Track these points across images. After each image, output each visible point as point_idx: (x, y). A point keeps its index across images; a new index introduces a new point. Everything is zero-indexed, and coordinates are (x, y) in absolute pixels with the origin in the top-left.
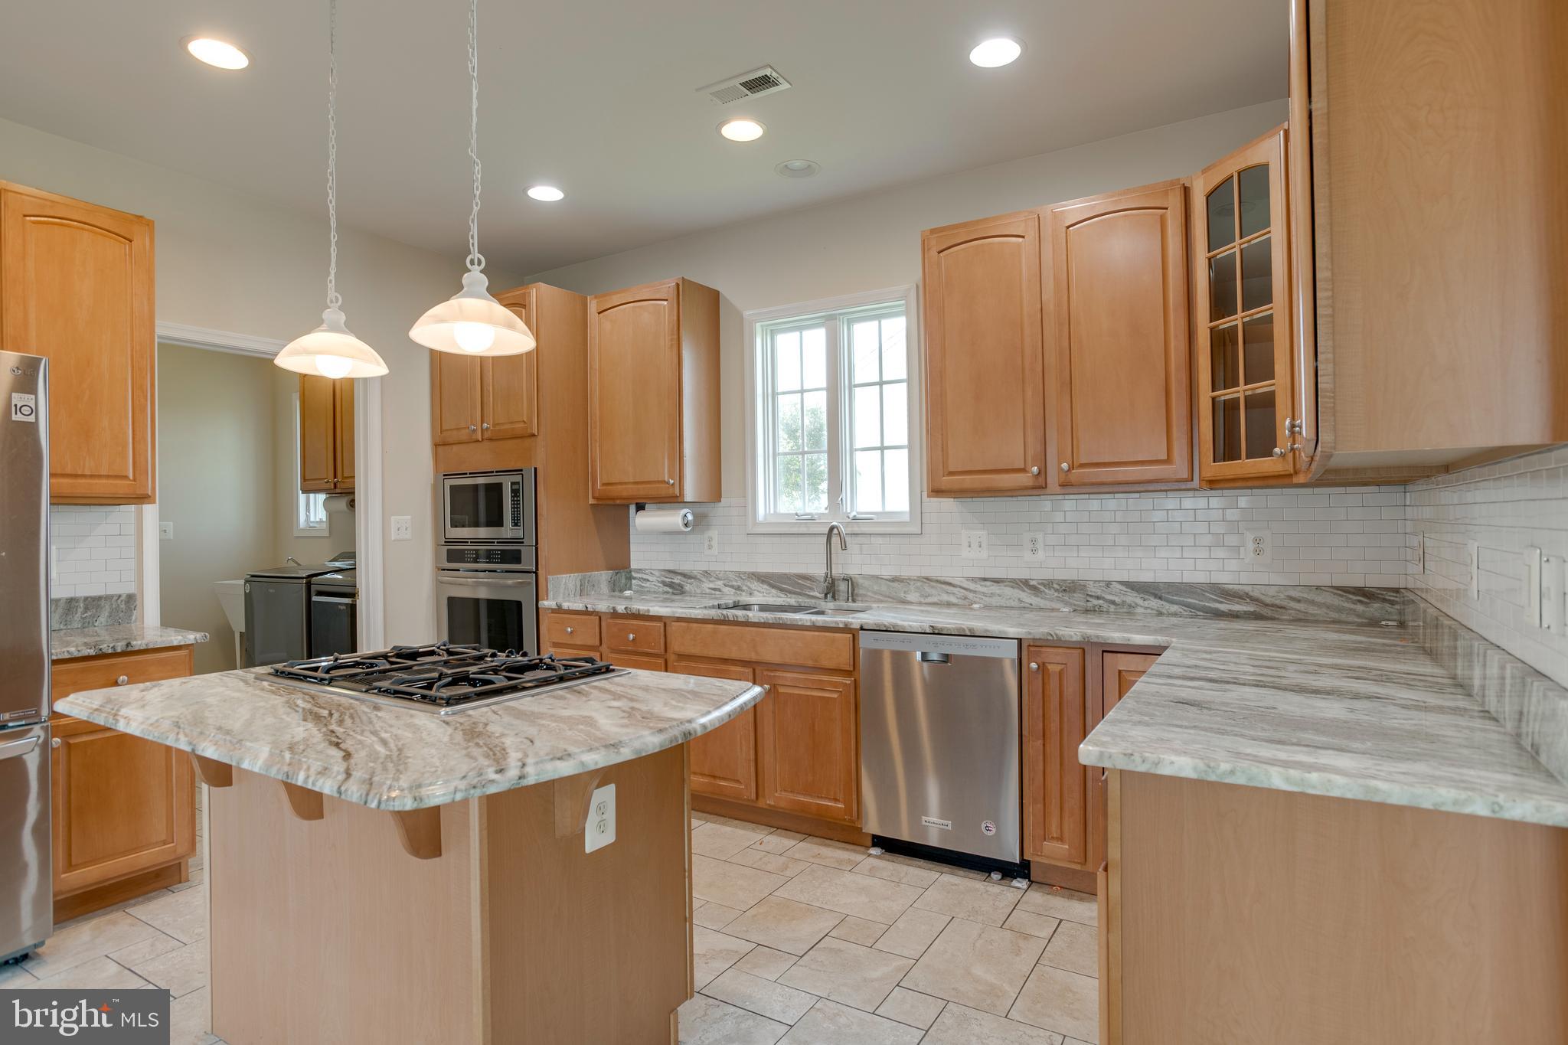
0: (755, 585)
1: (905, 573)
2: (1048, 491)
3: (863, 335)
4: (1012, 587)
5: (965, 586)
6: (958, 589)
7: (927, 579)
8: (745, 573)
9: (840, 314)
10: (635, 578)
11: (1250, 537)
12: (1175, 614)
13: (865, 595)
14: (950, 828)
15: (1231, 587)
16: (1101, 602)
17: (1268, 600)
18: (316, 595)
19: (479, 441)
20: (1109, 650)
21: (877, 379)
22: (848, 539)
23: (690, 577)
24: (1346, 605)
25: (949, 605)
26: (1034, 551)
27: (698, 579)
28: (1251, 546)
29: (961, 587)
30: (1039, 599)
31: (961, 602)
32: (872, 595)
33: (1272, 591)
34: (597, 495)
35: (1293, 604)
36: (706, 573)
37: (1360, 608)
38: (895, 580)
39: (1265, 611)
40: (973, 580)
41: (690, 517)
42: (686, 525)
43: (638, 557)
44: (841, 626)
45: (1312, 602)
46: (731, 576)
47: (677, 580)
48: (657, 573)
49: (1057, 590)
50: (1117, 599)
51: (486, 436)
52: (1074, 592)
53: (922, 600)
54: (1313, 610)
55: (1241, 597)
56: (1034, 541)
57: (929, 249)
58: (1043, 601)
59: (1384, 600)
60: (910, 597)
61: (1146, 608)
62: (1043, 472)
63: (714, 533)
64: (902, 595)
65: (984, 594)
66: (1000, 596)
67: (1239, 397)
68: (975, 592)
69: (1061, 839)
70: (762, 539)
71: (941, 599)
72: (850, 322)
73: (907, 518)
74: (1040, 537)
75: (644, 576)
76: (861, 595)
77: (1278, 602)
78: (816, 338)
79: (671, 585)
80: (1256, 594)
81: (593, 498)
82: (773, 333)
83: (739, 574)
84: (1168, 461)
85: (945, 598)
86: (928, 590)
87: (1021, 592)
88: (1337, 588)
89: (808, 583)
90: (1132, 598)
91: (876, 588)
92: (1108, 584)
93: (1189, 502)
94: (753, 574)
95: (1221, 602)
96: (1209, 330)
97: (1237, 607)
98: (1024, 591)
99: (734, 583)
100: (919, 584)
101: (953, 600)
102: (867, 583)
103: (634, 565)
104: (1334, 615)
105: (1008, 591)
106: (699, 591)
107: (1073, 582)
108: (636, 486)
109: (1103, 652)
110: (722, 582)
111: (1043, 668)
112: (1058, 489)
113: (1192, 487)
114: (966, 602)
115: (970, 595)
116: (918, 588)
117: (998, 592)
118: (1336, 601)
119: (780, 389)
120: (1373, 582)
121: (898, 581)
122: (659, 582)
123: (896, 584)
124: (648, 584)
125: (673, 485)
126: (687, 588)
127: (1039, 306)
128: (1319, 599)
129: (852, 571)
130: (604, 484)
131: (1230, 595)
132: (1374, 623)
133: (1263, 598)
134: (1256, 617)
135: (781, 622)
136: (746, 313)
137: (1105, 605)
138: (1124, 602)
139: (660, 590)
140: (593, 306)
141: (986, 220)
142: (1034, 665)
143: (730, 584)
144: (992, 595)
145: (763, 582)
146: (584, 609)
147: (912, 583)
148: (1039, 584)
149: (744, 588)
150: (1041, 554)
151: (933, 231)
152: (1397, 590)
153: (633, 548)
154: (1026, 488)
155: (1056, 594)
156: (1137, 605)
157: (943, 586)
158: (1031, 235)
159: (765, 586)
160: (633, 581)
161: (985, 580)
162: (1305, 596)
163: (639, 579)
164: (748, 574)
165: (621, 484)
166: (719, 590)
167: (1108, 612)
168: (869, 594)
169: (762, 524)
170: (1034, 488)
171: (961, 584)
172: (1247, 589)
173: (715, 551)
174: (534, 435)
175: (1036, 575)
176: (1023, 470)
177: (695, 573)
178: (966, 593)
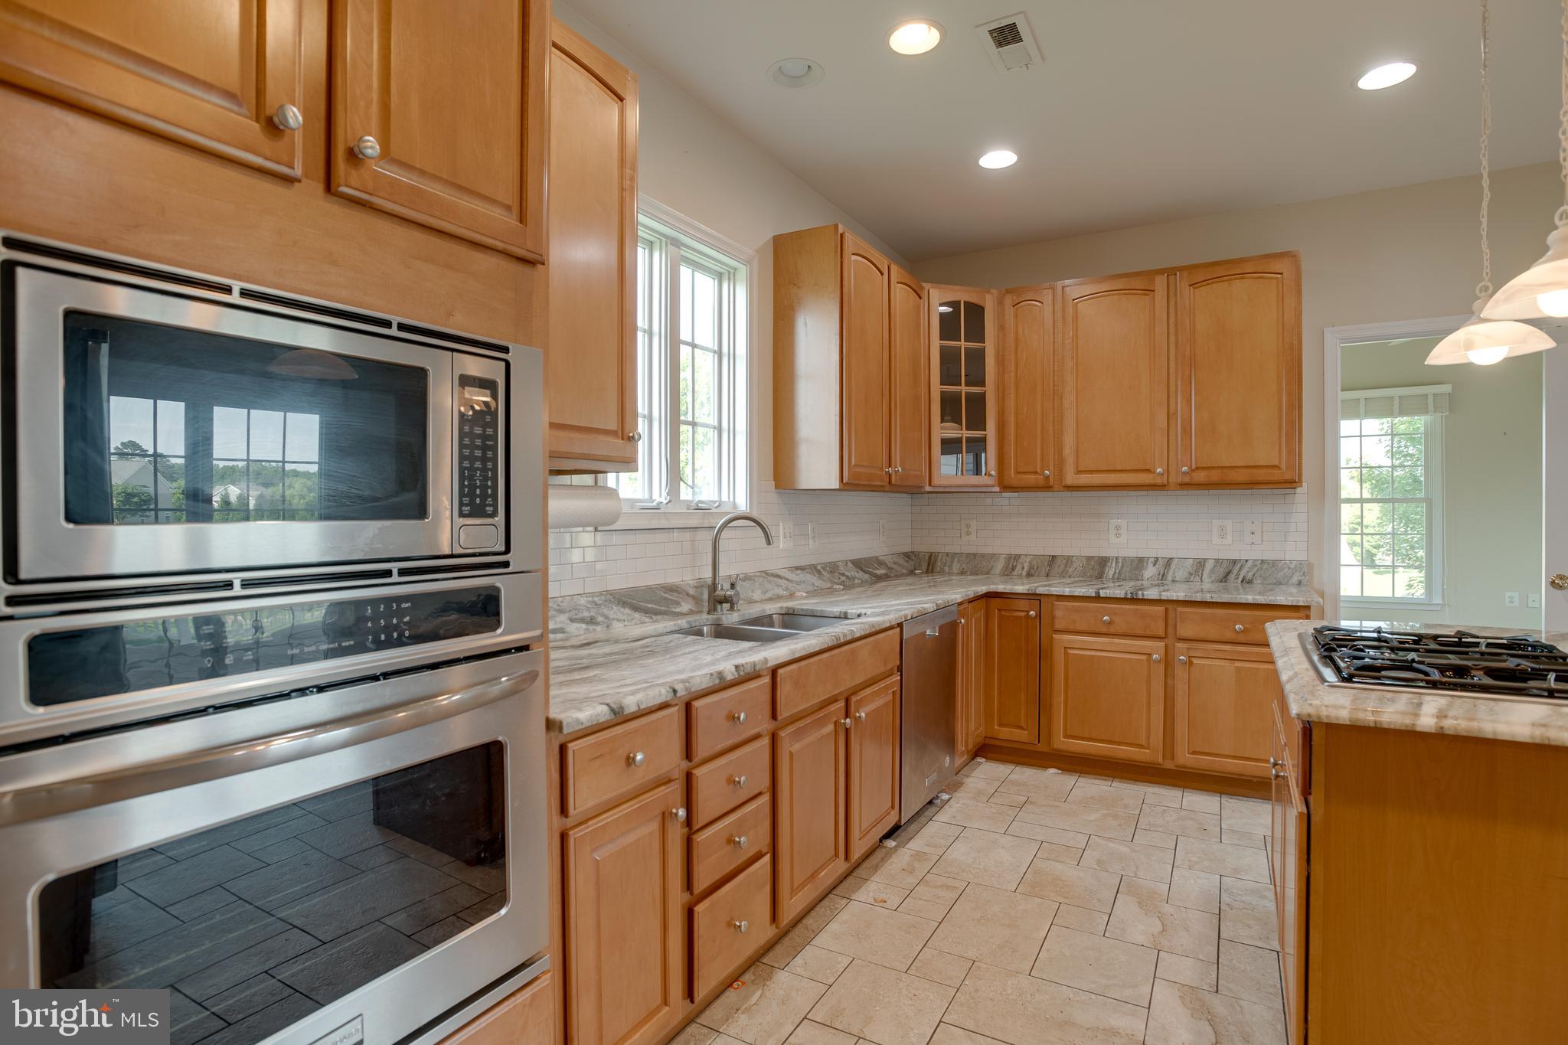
0: (615, 612)
4: (810, 573)
6: (783, 581)
8: (600, 594)
11: (881, 524)
25: (779, 597)
26: (814, 540)
28: (881, 529)
29: (786, 579)
30: (821, 582)
31: (785, 593)
40: (790, 570)
46: (580, 602)
49: (828, 572)
50: (849, 575)
52: (836, 572)
53: (763, 597)
57: (846, 246)
58: (824, 582)
64: (750, 595)
67: (961, 437)
68: (792, 581)
71: (773, 592)
74: (815, 526)
83: (592, 598)
85: (776, 591)
86: (766, 584)
87: (814, 577)
89: (673, 597)
92: (848, 561)
94: (609, 594)
99: (586, 615)
100: (761, 580)
101: (780, 592)
105: (808, 577)
110: (567, 615)
115: (790, 586)
116: (760, 584)
121: (747, 579)
123: (746, 584)
134: (886, 576)
138: (852, 577)
143: (580, 616)
147: (757, 580)
148: (821, 568)
149: (600, 619)
150: (817, 542)
155: (828, 575)
157: (775, 579)
158: (886, 277)
161: (796, 568)
164: (606, 596)
171: (785, 575)
175: (818, 560)
178: (788, 584)
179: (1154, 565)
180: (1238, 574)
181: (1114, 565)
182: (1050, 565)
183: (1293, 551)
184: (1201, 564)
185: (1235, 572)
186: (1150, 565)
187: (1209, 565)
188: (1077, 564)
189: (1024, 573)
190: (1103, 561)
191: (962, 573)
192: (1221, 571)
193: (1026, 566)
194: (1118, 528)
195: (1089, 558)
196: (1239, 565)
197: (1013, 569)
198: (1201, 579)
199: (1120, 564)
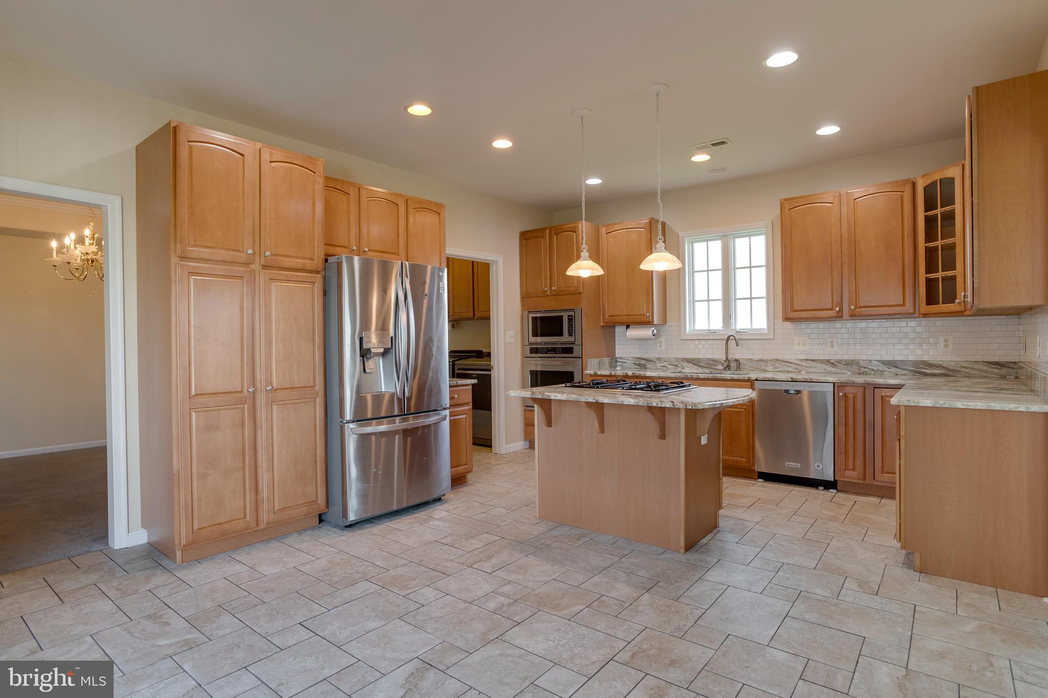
0: (685, 364)
1: (765, 357)
2: (843, 318)
3: (741, 244)
4: (821, 363)
5: (797, 363)
6: (793, 364)
7: (777, 360)
8: (680, 358)
9: (731, 234)
10: (619, 362)
11: (942, 339)
12: (904, 375)
13: (745, 368)
14: (799, 467)
15: (932, 362)
16: (867, 370)
17: (951, 368)
18: (458, 370)
19: (548, 296)
20: (876, 387)
21: (748, 265)
22: (739, 341)
23: (650, 361)
24: (990, 369)
25: (789, 372)
26: (832, 346)
27: (654, 361)
28: (942, 343)
30: (835, 369)
31: (795, 371)
33: (953, 364)
34: (606, 321)
35: (963, 369)
36: (659, 359)
37: (997, 371)
38: (760, 360)
39: (949, 373)
40: (801, 360)
41: (655, 331)
42: (654, 335)
43: (620, 352)
44: (746, 379)
45: (973, 369)
46: (673, 360)
47: (642, 362)
48: (631, 359)
49: (844, 365)
50: (875, 368)
51: (553, 293)
52: (853, 365)
53: (774, 370)
54: (973, 372)
55: (937, 367)
56: (832, 342)
57: (784, 208)
58: (837, 370)
59: (1008, 367)
60: (768, 369)
61: (889, 372)
62: (841, 310)
63: (663, 339)
64: (764, 368)
65: (807, 367)
66: (815, 367)
67: (939, 278)
68: (802, 366)
69: (854, 469)
70: (689, 342)
71: (784, 369)
72: (734, 238)
73: (766, 331)
74: (835, 340)
75: (624, 361)
76: (743, 368)
77: (956, 369)
78: (716, 246)
79: (639, 365)
80: (945, 365)
81: (604, 322)
82: (693, 243)
83: (677, 359)
84: (904, 305)
85: (786, 369)
86: (779, 366)
87: (825, 366)
88: (986, 362)
89: (714, 363)
90: (882, 367)
91: (750, 364)
92: (870, 361)
93: (913, 323)
94: (684, 359)
95: (927, 369)
96: (924, 248)
97: (935, 371)
98: (827, 365)
99: (674, 363)
100: (773, 362)
101: (790, 369)
102: (745, 362)
103: (617, 356)
104: (984, 374)
105: (819, 365)
106: (654, 367)
107: (852, 360)
108: (628, 317)
109: (874, 388)
110: (667, 363)
111: (845, 395)
112: (849, 318)
113: (915, 316)
114: (797, 371)
115: (800, 368)
116: (773, 364)
117: (814, 365)
118: (985, 368)
119: (696, 269)
120: (1003, 359)
122: (632, 363)
123: (760, 363)
124: (626, 365)
125: (649, 316)
126: (648, 366)
127: (840, 235)
128: (976, 367)
129: (737, 357)
130: (609, 316)
131: (932, 366)
132: (1003, 377)
133: (948, 367)
134: (945, 375)
136: (680, 234)
137: (869, 371)
138: (878, 370)
139: (633, 367)
140: (603, 231)
141: (814, 195)
142: (841, 394)
143: (672, 363)
144: (811, 367)
145: (690, 362)
146: (610, 374)
148: (836, 362)
149: (680, 365)
150: (836, 348)
151: (786, 200)
152: (1015, 363)
153: (617, 347)
154: (833, 317)
155: (844, 366)
156: (885, 371)
157: (786, 363)
158: (836, 203)
159: (691, 365)
160: (618, 363)
161: (807, 360)
162: (969, 365)
163: (621, 362)
164: (682, 359)
165: (619, 316)
166: (666, 367)
167: (870, 374)
168: (747, 367)
169: (689, 335)
170: (836, 317)
171: (795, 362)
172: (940, 363)
173: (664, 348)
174: (581, 293)
175: (834, 358)
176: (832, 309)
177: (653, 359)
178: (797, 366)
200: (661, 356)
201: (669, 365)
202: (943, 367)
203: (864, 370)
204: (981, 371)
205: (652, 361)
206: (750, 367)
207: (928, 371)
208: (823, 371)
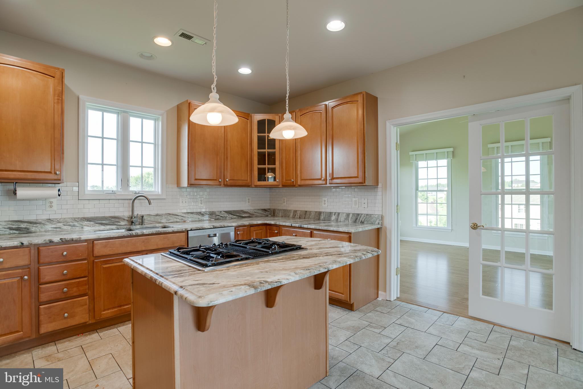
0: (85, 223)
1: (160, 212)
3: (134, 122)
4: (197, 215)
5: (182, 215)
6: (180, 217)
7: (169, 214)
8: (78, 218)
9: (127, 112)
11: (247, 199)
12: (235, 218)
16: (219, 217)
17: (251, 213)
20: (252, 226)
21: (140, 141)
22: (152, 201)
23: (36, 223)
24: (263, 213)
25: (177, 222)
26: (201, 203)
27: (43, 224)
28: (247, 201)
29: (181, 216)
30: (204, 217)
31: (181, 221)
32: (147, 222)
33: (252, 211)
35: (255, 214)
36: (50, 220)
37: (264, 213)
38: (157, 215)
39: (251, 216)
40: (184, 213)
45: (258, 213)
46: (68, 220)
47: (23, 226)
49: (208, 214)
50: (223, 216)
52: (213, 215)
53: (167, 222)
54: (258, 214)
55: (247, 213)
56: (201, 201)
59: (268, 211)
61: (229, 217)
64: (160, 221)
65: (188, 217)
66: (193, 218)
67: (266, 167)
68: (185, 217)
70: (87, 202)
71: (174, 220)
72: (130, 116)
73: (161, 193)
74: (203, 199)
77: (253, 213)
78: (112, 117)
80: (249, 212)
83: (74, 219)
84: (247, 180)
85: (175, 220)
86: (169, 218)
87: (199, 216)
88: (261, 209)
90: (226, 215)
91: (149, 219)
92: (221, 212)
96: (257, 152)
97: (246, 215)
98: (200, 215)
99: (71, 224)
100: (166, 216)
101: (178, 220)
102: (145, 218)
104: (261, 215)
105: (195, 216)
106: (42, 230)
110: (62, 224)
116: (166, 217)
117: (192, 216)
119: (89, 134)
120: (266, 208)
121: (158, 216)
123: (157, 217)
126: (34, 229)
131: (245, 212)
132: (267, 216)
133: (250, 212)
134: (249, 217)
135: (159, 232)
136: (81, 97)
138: (224, 216)
142: (238, 233)
143: (68, 224)
144: (191, 218)
145: (90, 221)
147: (163, 216)
148: (204, 213)
149: (78, 225)
150: (203, 204)
152: (269, 209)
154: (214, 185)
155: (208, 216)
156: (227, 217)
157: (175, 216)
159: (92, 223)
161: (188, 213)
162: (257, 211)
164: (81, 219)
167: (221, 219)
169: (90, 195)
170: (219, 185)
171: (181, 215)
172: (248, 211)
173: (55, 209)
175: (202, 211)
177: (40, 221)
178: (183, 218)
179: (335, 215)
180: (359, 220)
181: (323, 215)
182: (305, 215)
183: (377, 211)
184: (348, 215)
185: (359, 219)
186: (333, 215)
187: (351, 216)
188: (313, 214)
189: (298, 217)
190: (320, 213)
191: (282, 217)
192: (354, 218)
193: (299, 214)
194: (325, 201)
195: (316, 212)
196: (360, 216)
197: (295, 216)
198: (348, 221)
199: (325, 215)
200: (51, 217)
201: (64, 225)
202: (249, 213)
203: (218, 217)
204: (260, 213)
205: (40, 223)
206: (149, 221)
207: (244, 215)
208: (197, 220)
